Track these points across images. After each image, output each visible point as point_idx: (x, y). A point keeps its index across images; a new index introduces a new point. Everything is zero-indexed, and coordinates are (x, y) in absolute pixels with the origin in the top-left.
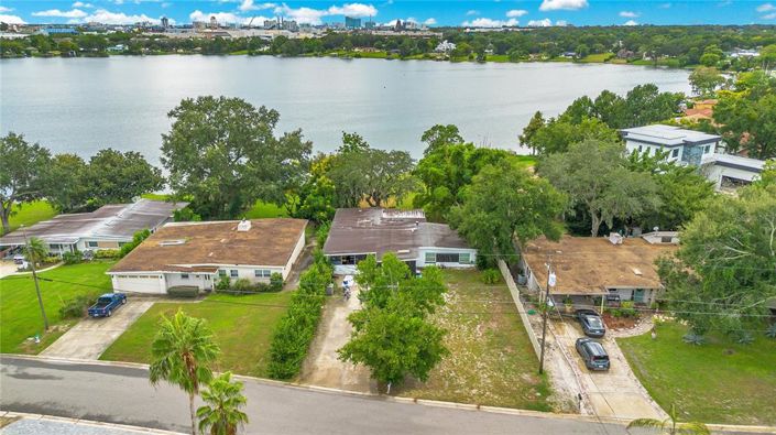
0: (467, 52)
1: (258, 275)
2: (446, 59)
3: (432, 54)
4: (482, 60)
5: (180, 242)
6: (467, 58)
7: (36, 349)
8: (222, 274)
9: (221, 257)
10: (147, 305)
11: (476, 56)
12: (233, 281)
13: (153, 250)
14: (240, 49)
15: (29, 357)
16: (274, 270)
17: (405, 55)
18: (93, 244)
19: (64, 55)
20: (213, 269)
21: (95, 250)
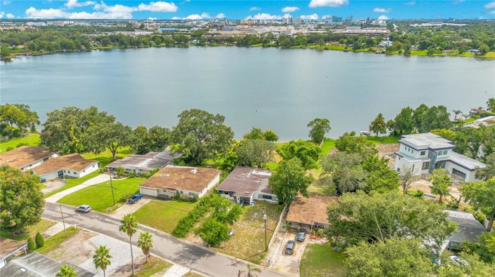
0: (399, 47)
1: (190, 194)
2: (383, 53)
3: (374, 49)
4: (407, 54)
5: (168, 175)
6: (397, 52)
7: (109, 212)
8: (178, 192)
9: (178, 185)
10: (149, 201)
11: (403, 51)
12: (181, 195)
13: (157, 178)
14: (258, 43)
15: (106, 215)
16: (196, 193)
17: (356, 49)
18: (141, 170)
19: (167, 46)
20: (174, 190)
21: (142, 172)
